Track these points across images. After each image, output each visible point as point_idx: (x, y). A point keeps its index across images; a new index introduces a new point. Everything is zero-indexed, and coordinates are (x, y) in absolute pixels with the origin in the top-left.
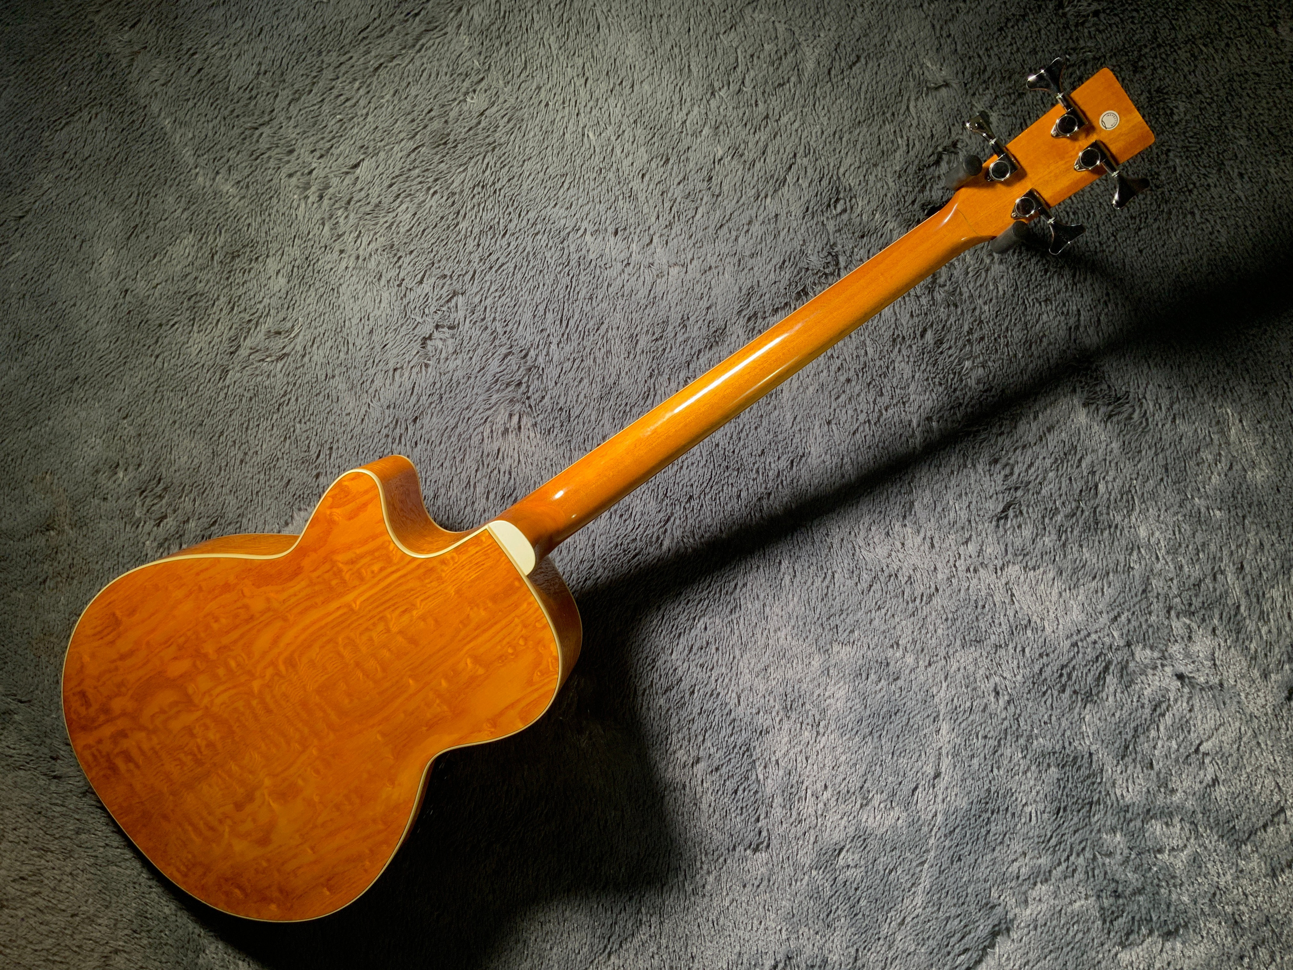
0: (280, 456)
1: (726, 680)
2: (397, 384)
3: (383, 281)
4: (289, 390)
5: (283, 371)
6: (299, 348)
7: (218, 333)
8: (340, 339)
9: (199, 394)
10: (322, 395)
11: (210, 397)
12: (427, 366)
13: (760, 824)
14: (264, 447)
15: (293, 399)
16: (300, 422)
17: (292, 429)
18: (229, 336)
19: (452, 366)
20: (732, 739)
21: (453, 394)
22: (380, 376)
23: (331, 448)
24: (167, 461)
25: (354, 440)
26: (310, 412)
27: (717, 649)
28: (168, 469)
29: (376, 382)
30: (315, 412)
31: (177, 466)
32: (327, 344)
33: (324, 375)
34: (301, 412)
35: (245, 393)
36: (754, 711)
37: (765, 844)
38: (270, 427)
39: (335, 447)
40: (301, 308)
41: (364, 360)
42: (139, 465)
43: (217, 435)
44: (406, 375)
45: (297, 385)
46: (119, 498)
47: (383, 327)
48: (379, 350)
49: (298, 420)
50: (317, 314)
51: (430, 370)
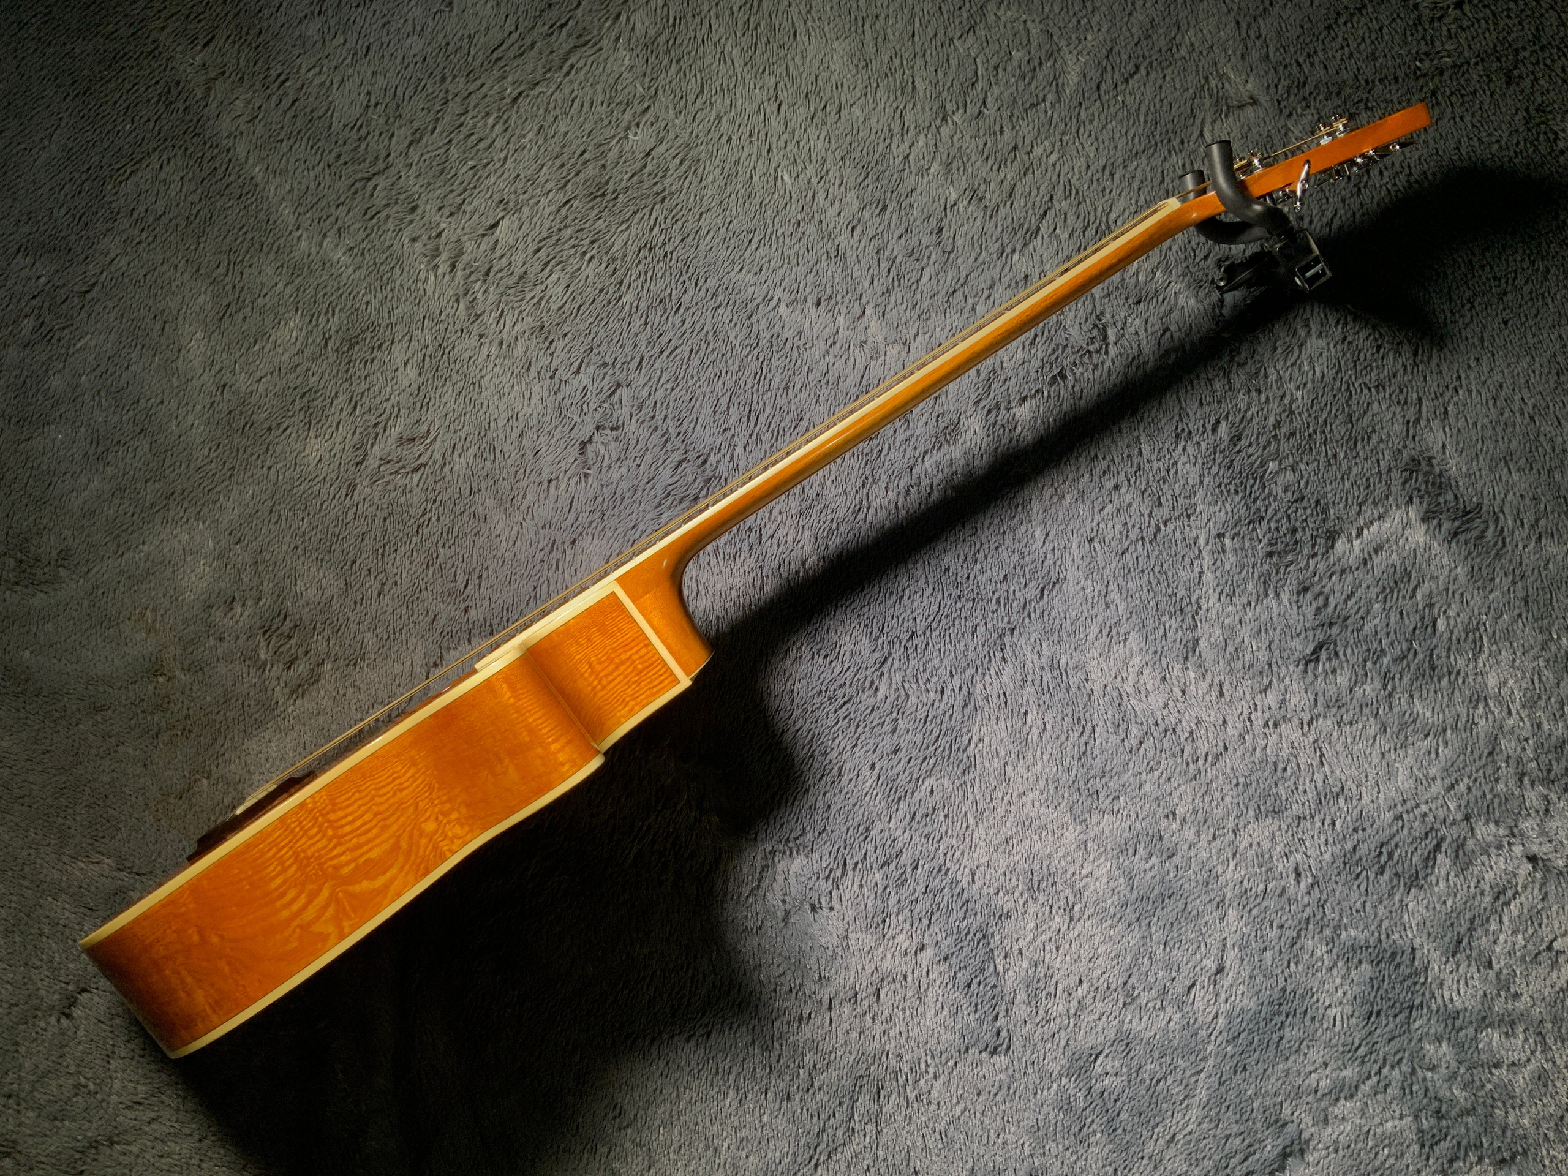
0: (423, 587)
1: (958, 854)
2: (552, 498)
3: (533, 373)
4: (428, 509)
5: (421, 485)
6: (437, 456)
7: (339, 439)
8: (485, 445)
9: (323, 513)
10: (467, 513)
11: (337, 518)
12: (586, 476)
13: (998, 1024)
14: (404, 576)
15: (434, 519)
16: (444, 546)
17: (435, 555)
18: (352, 443)
19: (616, 476)
20: (965, 923)
21: (616, 511)
22: (533, 488)
23: (480, 577)
24: (292, 594)
25: (505, 567)
26: (455, 534)
27: (946, 816)
28: (294, 604)
29: (528, 497)
30: (460, 535)
31: (304, 599)
32: (470, 450)
33: (468, 489)
34: (444, 535)
35: (378, 513)
36: (992, 891)
37: (1005, 1046)
38: (409, 553)
39: (484, 576)
40: (436, 407)
41: (514, 470)
42: (260, 599)
43: (349, 563)
44: (563, 486)
45: (438, 503)
46: (238, 638)
47: (534, 430)
48: (531, 457)
49: (440, 544)
50: (456, 415)
51: (590, 480)
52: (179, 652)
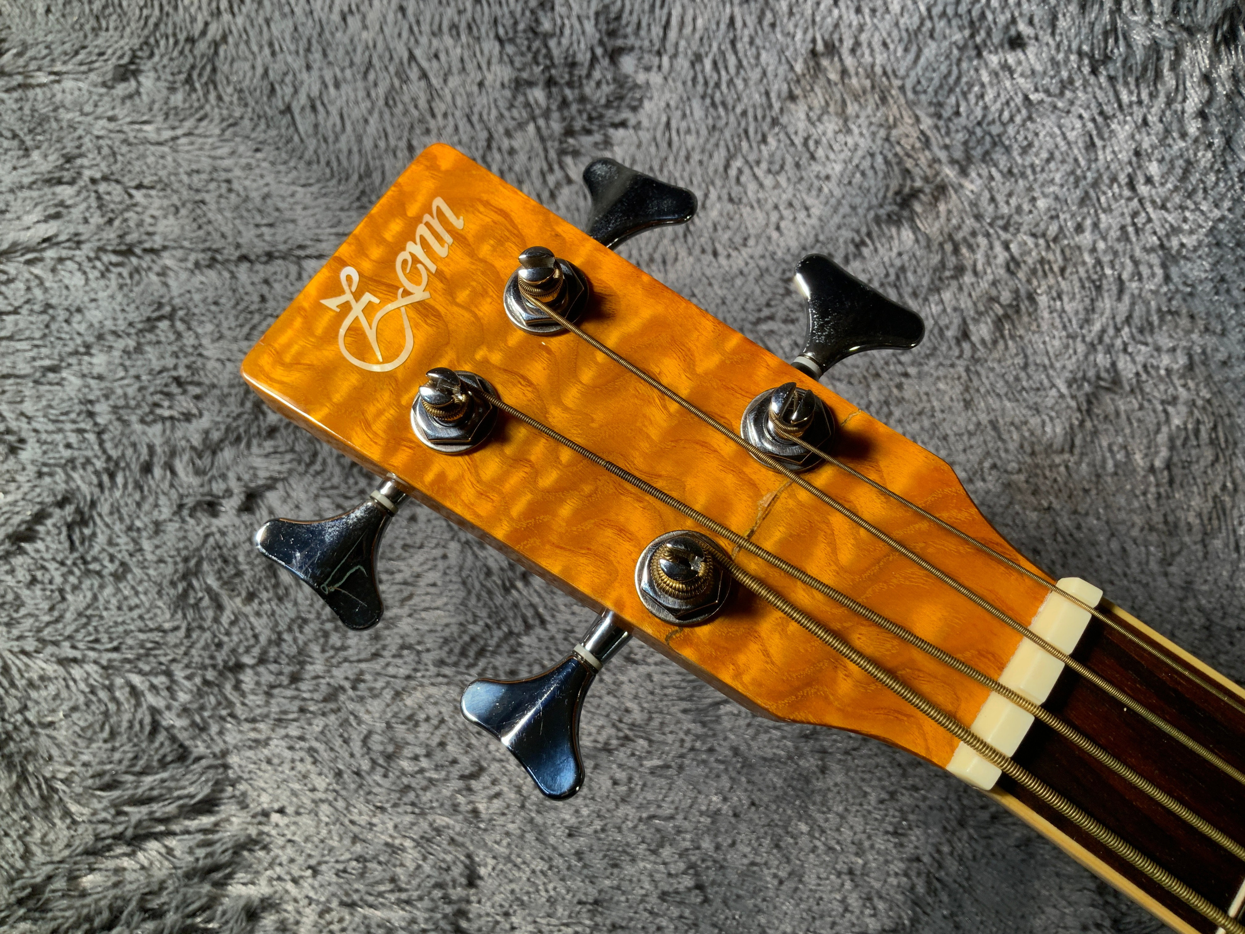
52: (927, 123)
